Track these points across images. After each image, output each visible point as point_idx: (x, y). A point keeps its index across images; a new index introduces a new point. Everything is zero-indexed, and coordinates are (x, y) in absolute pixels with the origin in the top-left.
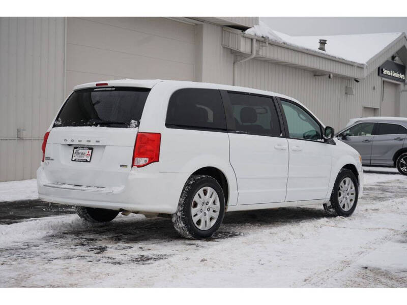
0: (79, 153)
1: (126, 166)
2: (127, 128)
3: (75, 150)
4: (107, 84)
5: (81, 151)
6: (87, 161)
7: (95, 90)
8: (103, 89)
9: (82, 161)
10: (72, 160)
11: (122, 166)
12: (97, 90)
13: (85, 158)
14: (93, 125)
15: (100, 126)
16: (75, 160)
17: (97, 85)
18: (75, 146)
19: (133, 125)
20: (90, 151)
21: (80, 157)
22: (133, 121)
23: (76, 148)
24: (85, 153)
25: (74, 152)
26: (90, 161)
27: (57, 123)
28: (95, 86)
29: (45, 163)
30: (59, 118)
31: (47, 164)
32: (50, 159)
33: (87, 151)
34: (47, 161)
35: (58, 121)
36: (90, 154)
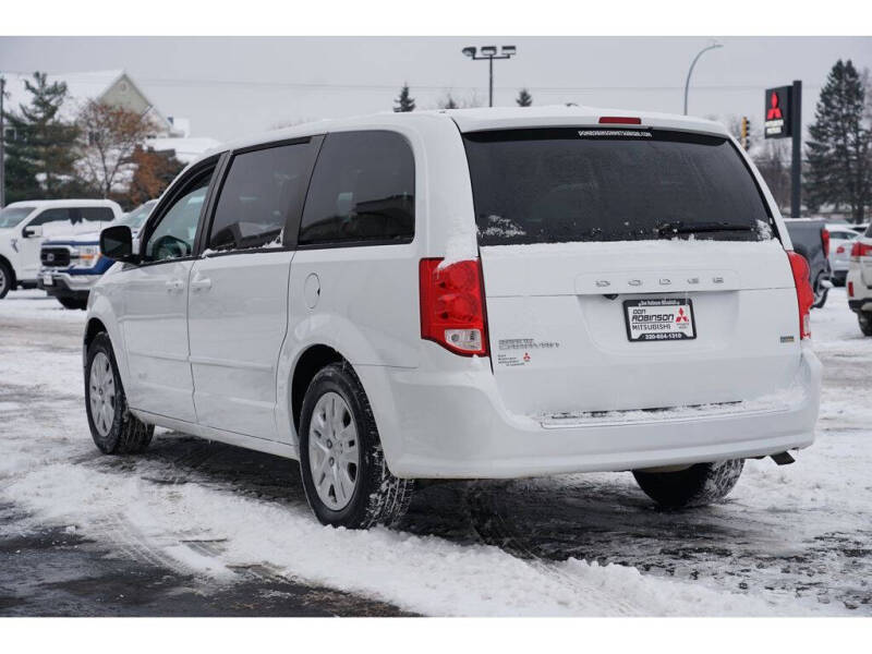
0: (647, 318)
1: (792, 339)
3: (631, 310)
4: (638, 121)
5: (650, 311)
6: (684, 337)
7: (581, 133)
8: (615, 133)
9: (669, 338)
10: (630, 340)
11: (783, 339)
12: (587, 133)
13: (674, 328)
14: (675, 235)
15: (697, 238)
16: (642, 338)
17: (603, 120)
19: (766, 233)
20: (686, 308)
21: (653, 327)
22: (760, 223)
23: (635, 303)
24: (668, 316)
25: (631, 316)
26: (695, 336)
27: (491, 231)
28: (596, 123)
29: (502, 359)
30: (494, 218)
31: (514, 362)
32: (529, 343)
33: (674, 310)
34: (510, 353)
35: (495, 225)
36: (689, 318)
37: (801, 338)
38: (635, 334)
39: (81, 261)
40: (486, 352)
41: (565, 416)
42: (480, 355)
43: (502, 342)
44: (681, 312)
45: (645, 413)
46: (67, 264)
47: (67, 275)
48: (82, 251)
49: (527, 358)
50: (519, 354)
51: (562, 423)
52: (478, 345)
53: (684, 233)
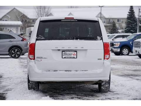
1: (101, 59)
2: (96, 40)
3: (63, 52)
4: (73, 18)
5: (67, 53)
6: (74, 58)
8: (69, 20)
9: (71, 58)
10: (62, 58)
11: (98, 59)
12: (63, 21)
13: (72, 56)
14: (75, 39)
15: (80, 40)
16: (65, 58)
17: (65, 18)
18: (63, 50)
19: (99, 39)
20: (76, 53)
21: (68, 56)
22: (98, 37)
23: (64, 51)
24: (71, 54)
25: (63, 53)
26: (77, 58)
27: (39, 38)
28: (64, 19)
29: (37, 60)
30: (40, 36)
31: (39, 61)
32: (42, 58)
33: (73, 53)
34: (38, 59)
35: (40, 37)
36: (76, 54)
37: (104, 59)
38: (63, 57)
39: (116, 46)
40: (34, 59)
41: (49, 71)
42: (33, 59)
43: (37, 57)
44: (74, 53)
45: (66, 72)
46: (113, 46)
47: (113, 48)
48: (116, 44)
49: (41, 60)
50: (40, 59)
51: (48, 72)
52: (33, 58)
53: (77, 39)
